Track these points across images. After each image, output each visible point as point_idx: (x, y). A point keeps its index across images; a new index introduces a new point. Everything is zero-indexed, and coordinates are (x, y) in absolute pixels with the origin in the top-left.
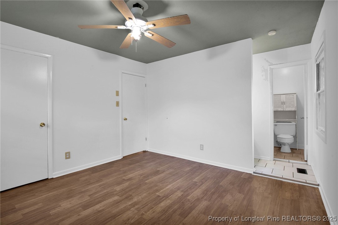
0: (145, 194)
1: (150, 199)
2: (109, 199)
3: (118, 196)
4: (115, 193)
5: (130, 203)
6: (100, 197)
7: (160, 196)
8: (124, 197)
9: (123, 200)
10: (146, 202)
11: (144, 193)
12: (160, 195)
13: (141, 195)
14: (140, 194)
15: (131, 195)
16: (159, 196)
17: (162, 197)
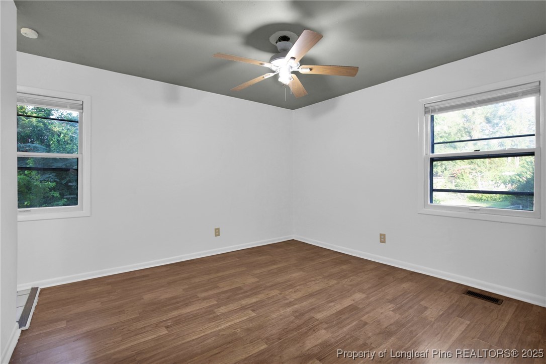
0: (274, 316)
1: (267, 308)
2: (328, 315)
3: (318, 320)
4: (326, 326)
5: (296, 306)
6: (345, 319)
7: (251, 310)
8: (307, 316)
9: (307, 312)
10: (275, 305)
11: (275, 318)
12: (250, 312)
13: (281, 315)
14: (281, 317)
15: (296, 317)
16: (253, 311)
17: (251, 309)
